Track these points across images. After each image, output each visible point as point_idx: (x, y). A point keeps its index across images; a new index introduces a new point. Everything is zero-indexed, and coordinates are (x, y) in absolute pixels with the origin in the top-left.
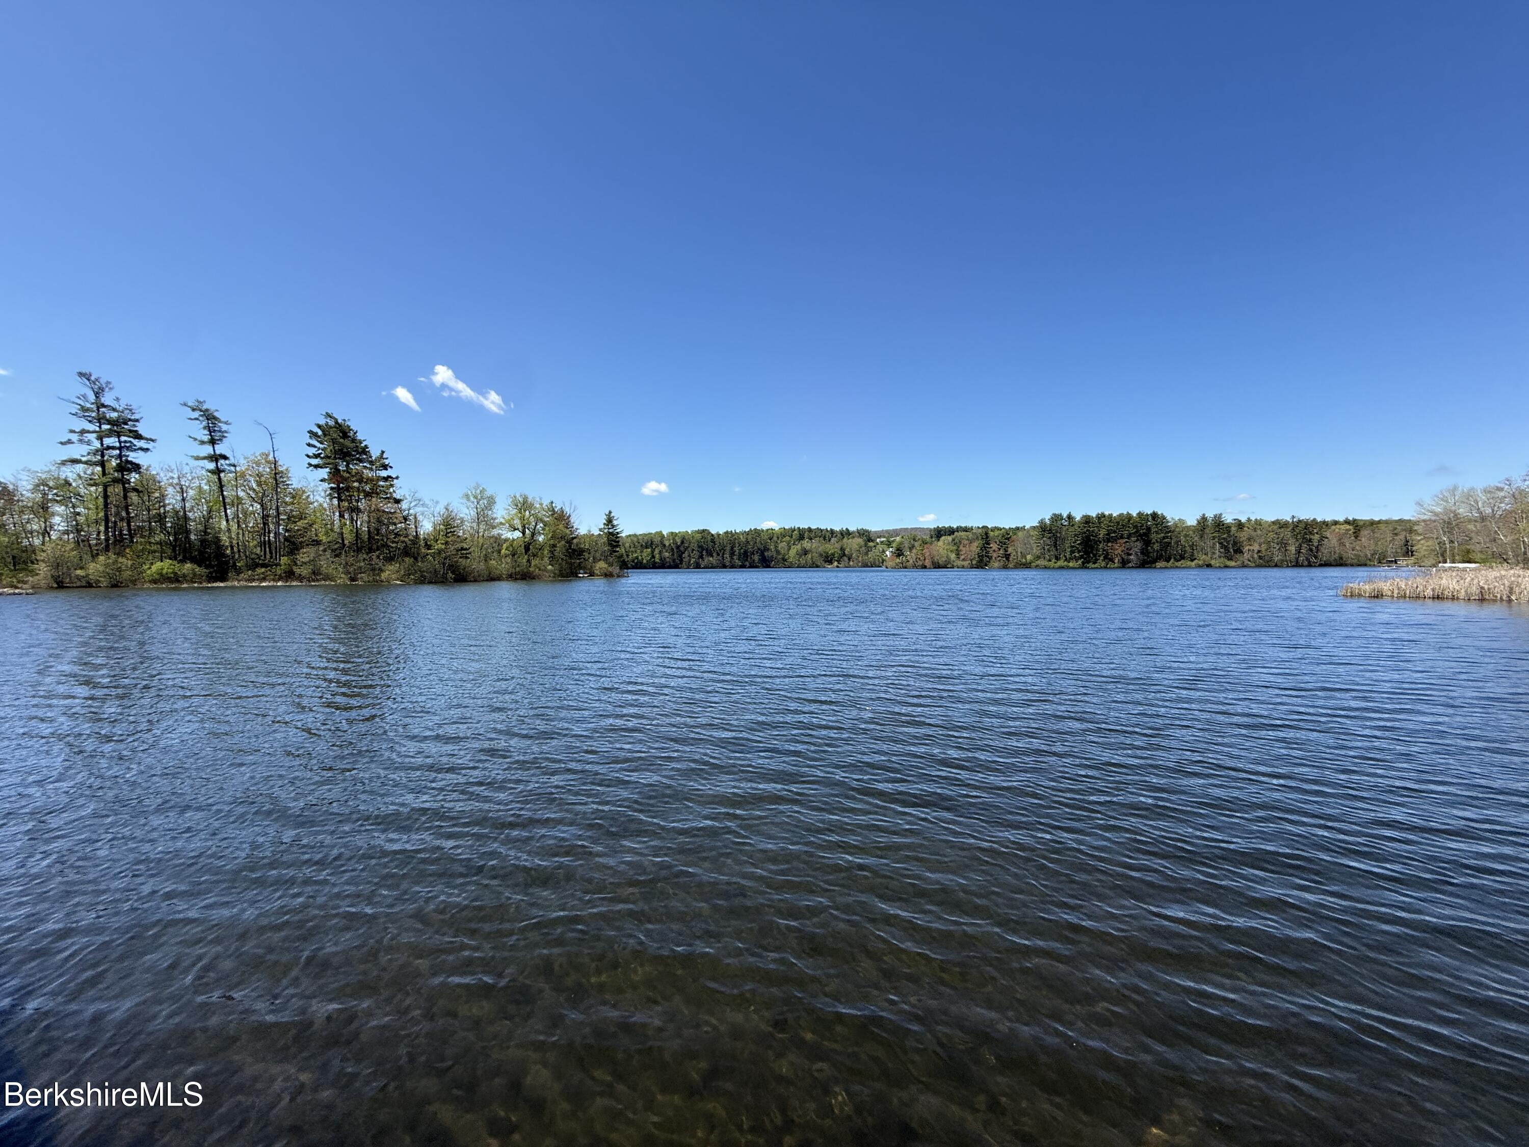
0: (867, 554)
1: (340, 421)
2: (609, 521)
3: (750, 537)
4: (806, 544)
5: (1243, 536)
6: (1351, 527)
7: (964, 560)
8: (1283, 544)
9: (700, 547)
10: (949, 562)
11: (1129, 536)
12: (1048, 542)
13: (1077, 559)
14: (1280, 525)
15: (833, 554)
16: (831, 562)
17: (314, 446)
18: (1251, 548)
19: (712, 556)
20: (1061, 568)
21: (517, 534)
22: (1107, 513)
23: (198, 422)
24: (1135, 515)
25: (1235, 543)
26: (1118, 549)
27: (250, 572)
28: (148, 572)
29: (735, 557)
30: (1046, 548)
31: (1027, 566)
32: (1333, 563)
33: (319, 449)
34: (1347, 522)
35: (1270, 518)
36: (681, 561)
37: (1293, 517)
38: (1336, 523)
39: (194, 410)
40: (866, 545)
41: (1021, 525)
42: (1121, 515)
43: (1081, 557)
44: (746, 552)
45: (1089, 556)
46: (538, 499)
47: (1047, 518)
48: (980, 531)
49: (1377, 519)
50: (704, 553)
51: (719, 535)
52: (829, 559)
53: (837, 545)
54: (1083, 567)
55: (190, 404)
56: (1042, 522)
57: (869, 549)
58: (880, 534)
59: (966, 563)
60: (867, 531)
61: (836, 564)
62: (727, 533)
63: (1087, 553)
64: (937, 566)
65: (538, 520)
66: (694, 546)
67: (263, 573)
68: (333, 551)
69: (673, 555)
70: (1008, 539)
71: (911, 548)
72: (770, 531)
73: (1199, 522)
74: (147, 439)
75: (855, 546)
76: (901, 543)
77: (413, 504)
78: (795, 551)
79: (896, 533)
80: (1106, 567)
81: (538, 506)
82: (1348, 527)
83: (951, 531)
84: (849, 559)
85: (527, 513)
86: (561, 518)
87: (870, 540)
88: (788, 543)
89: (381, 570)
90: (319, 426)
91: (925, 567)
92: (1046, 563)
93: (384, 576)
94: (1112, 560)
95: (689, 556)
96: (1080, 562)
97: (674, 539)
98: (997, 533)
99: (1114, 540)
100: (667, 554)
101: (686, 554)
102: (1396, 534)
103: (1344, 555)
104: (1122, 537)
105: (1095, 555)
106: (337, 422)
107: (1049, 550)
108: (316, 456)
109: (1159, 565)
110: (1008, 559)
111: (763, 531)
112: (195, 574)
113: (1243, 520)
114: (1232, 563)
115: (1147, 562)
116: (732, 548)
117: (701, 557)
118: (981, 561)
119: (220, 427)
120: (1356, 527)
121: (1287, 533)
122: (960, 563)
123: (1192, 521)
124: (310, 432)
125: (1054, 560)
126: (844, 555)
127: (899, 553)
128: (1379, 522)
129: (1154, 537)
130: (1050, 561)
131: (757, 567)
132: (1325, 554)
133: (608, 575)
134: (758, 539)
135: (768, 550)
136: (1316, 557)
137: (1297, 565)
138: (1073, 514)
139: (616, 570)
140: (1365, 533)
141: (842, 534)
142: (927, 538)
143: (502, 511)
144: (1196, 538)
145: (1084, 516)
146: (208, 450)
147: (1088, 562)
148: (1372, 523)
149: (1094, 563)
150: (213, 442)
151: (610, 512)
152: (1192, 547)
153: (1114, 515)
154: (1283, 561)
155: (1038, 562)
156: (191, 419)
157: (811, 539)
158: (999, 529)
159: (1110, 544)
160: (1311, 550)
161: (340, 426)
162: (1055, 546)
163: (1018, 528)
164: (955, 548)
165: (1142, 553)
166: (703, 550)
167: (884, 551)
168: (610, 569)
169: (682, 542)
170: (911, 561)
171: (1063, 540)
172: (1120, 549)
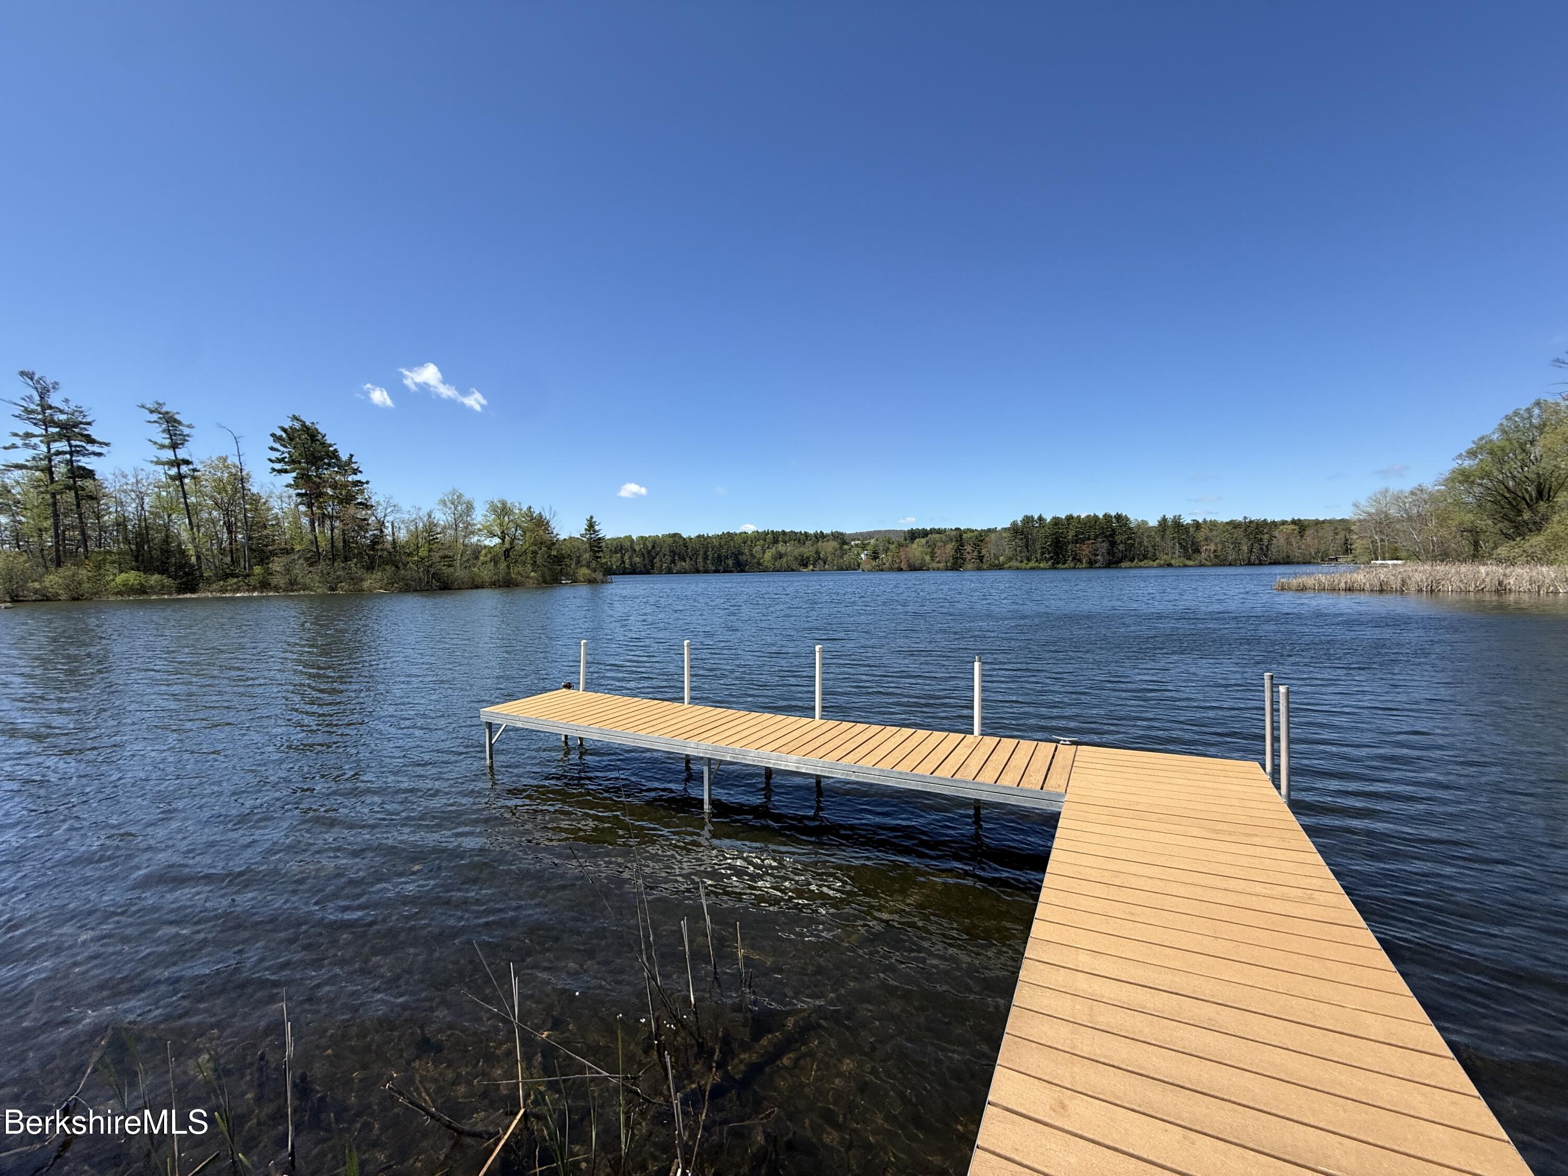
0: (842, 557)
1: (307, 423)
2: (591, 525)
3: (723, 542)
4: (781, 547)
5: (1201, 535)
6: (1296, 527)
7: (939, 562)
8: (1237, 545)
9: (672, 551)
10: (925, 565)
11: (1096, 537)
12: (1020, 543)
13: (1047, 561)
14: (1233, 525)
15: (808, 558)
16: (806, 566)
17: (278, 450)
18: (1208, 547)
19: (685, 561)
20: (1032, 569)
21: (496, 541)
22: (1075, 515)
23: (157, 425)
24: (1101, 517)
25: (1193, 544)
26: (1085, 550)
27: (222, 583)
28: (113, 583)
29: (708, 562)
30: (1019, 549)
31: (1000, 567)
32: (1282, 561)
33: (283, 453)
34: (1294, 522)
35: (1225, 518)
36: (653, 566)
37: (1245, 518)
38: (1284, 523)
39: (152, 412)
40: (841, 548)
41: (993, 527)
42: (1088, 516)
43: (1051, 558)
44: (719, 557)
45: (1058, 557)
46: (517, 504)
47: (1019, 519)
48: (955, 533)
49: (1321, 519)
50: (676, 558)
51: (691, 539)
52: (804, 563)
53: (811, 548)
54: (1053, 568)
55: (148, 406)
56: (1014, 524)
57: (843, 553)
58: (854, 537)
59: (941, 565)
60: (842, 534)
61: (811, 567)
62: (699, 536)
63: (1057, 554)
64: (913, 568)
65: (517, 526)
66: (666, 550)
67: (235, 583)
68: (307, 559)
69: (644, 560)
70: (982, 541)
71: (887, 550)
72: (743, 535)
73: (1160, 523)
74: (101, 443)
75: (830, 549)
76: (876, 546)
77: (389, 510)
78: (770, 554)
79: (870, 535)
80: (1074, 568)
81: (517, 511)
82: (1294, 527)
83: (925, 533)
84: (825, 563)
85: (506, 518)
86: (540, 523)
87: (844, 543)
88: (763, 546)
89: (362, 580)
90: (284, 430)
91: (901, 570)
92: (1018, 564)
93: (366, 584)
94: (1080, 561)
95: (661, 561)
96: (1050, 563)
97: (644, 544)
98: (969, 535)
99: (1083, 541)
100: (637, 560)
101: (657, 559)
102: (1337, 534)
103: (1291, 554)
104: (1089, 539)
105: (1064, 557)
106: (304, 424)
107: (1021, 552)
108: (279, 461)
109: (1123, 565)
110: (981, 561)
111: (736, 534)
112: (163, 587)
113: (1201, 521)
114: (1191, 563)
115: (1113, 562)
116: (705, 553)
117: (673, 562)
118: (955, 563)
119: (180, 430)
120: (1301, 526)
121: (1240, 533)
122: (935, 565)
123: (1153, 522)
124: (273, 435)
125: (1025, 561)
126: (819, 558)
127: (875, 556)
128: (1324, 522)
129: (1118, 538)
130: (1022, 562)
131: (731, 572)
132: (1274, 553)
133: (591, 581)
134: (732, 543)
135: (742, 554)
136: (1266, 556)
137: (1250, 564)
138: (1044, 516)
139: (599, 576)
140: (1309, 532)
141: (816, 537)
142: (902, 540)
143: (480, 516)
144: (1158, 539)
145: (1054, 518)
146: (168, 455)
147: (1058, 563)
148: (1317, 523)
149: (1064, 564)
150: (174, 446)
151: (592, 517)
152: (1153, 547)
153: (1083, 517)
154: (1236, 560)
155: (1011, 564)
156: (149, 422)
157: (785, 542)
158: (972, 531)
159: (1078, 545)
160: (1262, 549)
161: (308, 429)
162: (1027, 546)
163: (989, 530)
164: (929, 550)
165: (1109, 553)
166: (675, 554)
167: (859, 554)
168: (594, 575)
169: (653, 547)
170: (887, 564)
171: (1034, 541)
172: (1087, 550)
